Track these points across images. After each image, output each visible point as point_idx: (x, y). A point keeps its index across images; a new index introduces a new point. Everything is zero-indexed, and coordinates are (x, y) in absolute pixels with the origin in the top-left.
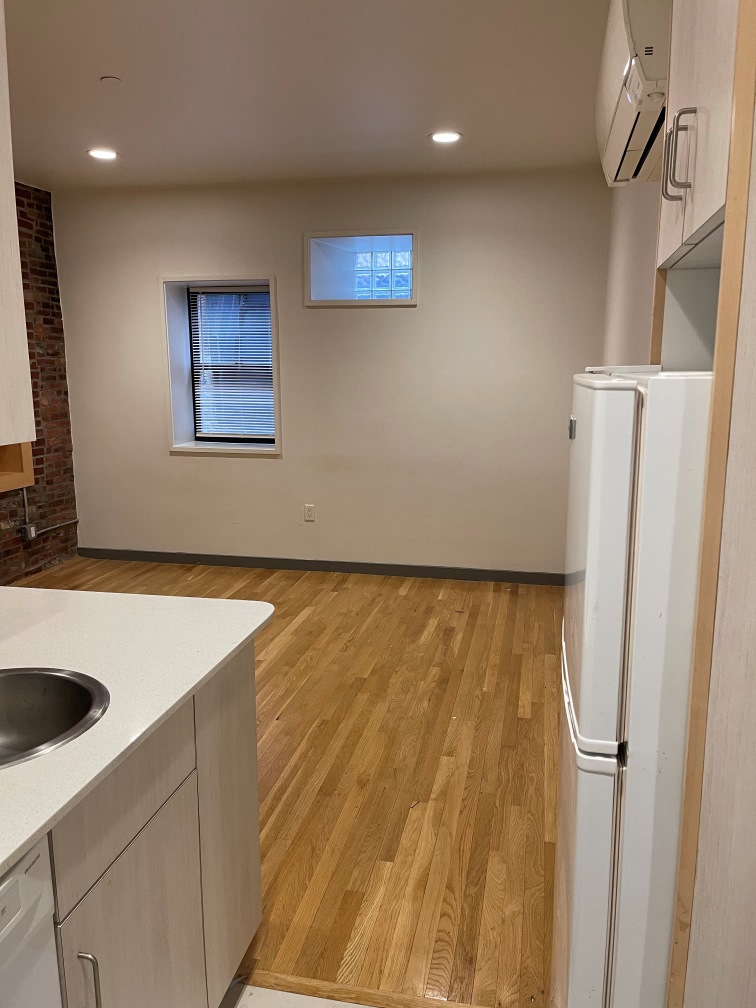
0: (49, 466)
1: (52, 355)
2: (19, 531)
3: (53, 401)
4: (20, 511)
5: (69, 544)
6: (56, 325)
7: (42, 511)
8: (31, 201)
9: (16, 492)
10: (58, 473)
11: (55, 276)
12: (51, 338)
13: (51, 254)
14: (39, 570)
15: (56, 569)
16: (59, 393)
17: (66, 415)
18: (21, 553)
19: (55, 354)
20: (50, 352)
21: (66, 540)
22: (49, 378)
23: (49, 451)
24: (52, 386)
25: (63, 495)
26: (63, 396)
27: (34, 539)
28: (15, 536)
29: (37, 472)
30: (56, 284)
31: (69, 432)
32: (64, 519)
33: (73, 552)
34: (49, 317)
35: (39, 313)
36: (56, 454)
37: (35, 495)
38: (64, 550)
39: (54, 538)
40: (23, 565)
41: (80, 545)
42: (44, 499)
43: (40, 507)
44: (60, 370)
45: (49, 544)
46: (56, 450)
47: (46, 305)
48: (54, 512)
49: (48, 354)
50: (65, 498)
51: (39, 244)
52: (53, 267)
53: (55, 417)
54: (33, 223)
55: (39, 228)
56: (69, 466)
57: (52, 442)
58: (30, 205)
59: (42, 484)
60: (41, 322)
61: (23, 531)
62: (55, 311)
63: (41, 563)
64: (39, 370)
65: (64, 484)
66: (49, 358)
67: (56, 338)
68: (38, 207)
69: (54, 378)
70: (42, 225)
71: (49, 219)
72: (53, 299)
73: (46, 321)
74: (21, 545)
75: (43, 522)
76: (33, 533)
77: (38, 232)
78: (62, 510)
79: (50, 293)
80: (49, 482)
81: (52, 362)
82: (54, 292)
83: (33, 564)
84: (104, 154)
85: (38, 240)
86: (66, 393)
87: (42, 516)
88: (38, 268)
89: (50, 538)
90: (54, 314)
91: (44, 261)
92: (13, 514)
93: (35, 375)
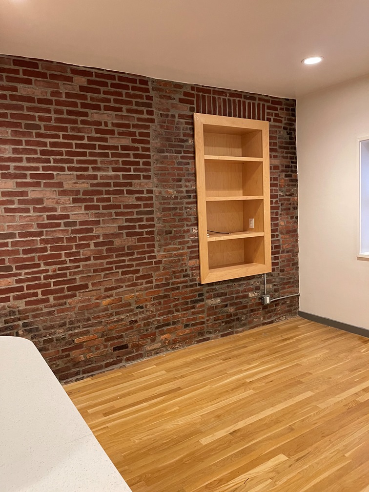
0: (283, 261)
1: (289, 195)
2: (260, 298)
3: (288, 222)
4: (261, 287)
5: (293, 308)
6: (293, 177)
7: (276, 287)
8: (282, 107)
9: (260, 276)
10: (288, 265)
11: (295, 148)
12: (288, 185)
13: (293, 136)
14: (272, 322)
15: (281, 323)
16: (292, 218)
17: (296, 231)
18: (261, 311)
19: (291, 195)
20: (288, 193)
21: (291, 306)
22: (285, 209)
23: (283, 252)
24: (287, 214)
25: (291, 278)
26: (294, 219)
27: (268, 304)
28: (257, 301)
29: (273, 264)
30: (295, 153)
31: (297, 241)
32: (291, 293)
33: (295, 314)
34: (289, 173)
35: (283, 171)
36: (288, 254)
37: (272, 278)
38: (289, 311)
39: (283, 304)
40: (262, 319)
41: (300, 309)
42: (277, 280)
43: (275, 285)
44: (294, 204)
45: (279, 308)
46: (288, 252)
47: (287, 166)
48: (284, 288)
49: (286, 195)
50: (292, 280)
51: (286, 131)
52: (294, 143)
53: (288, 232)
54: (283, 119)
55: (286, 121)
56: (295, 261)
57: (285, 247)
58: (282, 109)
59: (277, 272)
60: (283, 176)
61: (262, 299)
62: (293, 169)
63: (273, 318)
64: (280, 205)
65: (291, 272)
66: (287, 197)
67: (292, 185)
68: (287, 109)
69: (289, 209)
70: (289, 120)
71: (294, 115)
72: (292, 162)
73: (286, 176)
74: (261, 307)
75: (276, 294)
76: (268, 300)
77: (286, 124)
78: (289, 287)
79: (290, 159)
80: (282, 271)
81: (289, 200)
82: (293, 159)
83: (268, 318)
84: (313, 61)
85: (285, 128)
86: (297, 218)
87: (276, 291)
88: (284, 145)
89: (280, 304)
90: (292, 171)
91: (288, 140)
92: (257, 288)
93: (277, 208)
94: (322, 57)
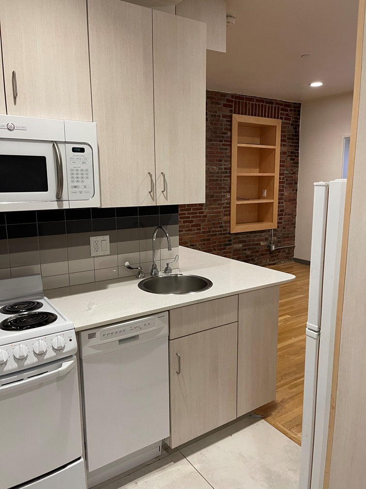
0: (285, 221)
1: (292, 174)
2: (268, 246)
3: (290, 193)
4: (269, 238)
5: (290, 255)
6: (296, 161)
7: (279, 239)
8: (291, 109)
9: (269, 231)
10: (288, 224)
11: (298, 139)
12: (292, 166)
13: (298, 130)
14: (275, 264)
15: (282, 265)
16: (293, 190)
17: (295, 200)
18: (268, 256)
19: (293, 173)
20: (291, 172)
21: (288, 254)
22: (289, 184)
23: (285, 215)
24: (290, 187)
25: (290, 234)
26: (295, 191)
27: (273, 251)
28: (266, 248)
29: (278, 223)
30: (298, 143)
31: (296, 207)
32: (289, 244)
33: (291, 259)
34: (293, 157)
35: (289, 156)
36: (289, 216)
37: (276, 232)
38: (287, 258)
39: (283, 252)
40: (268, 261)
41: (294, 257)
42: (281, 235)
43: (278, 238)
44: (295, 180)
45: (280, 254)
46: (289, 215)
47: (292, 153)
48: (285, 241)
49: (290, 173)
50: (290, 235)
51: (292, 126)
52: (298, 136)
53: (290, 200)
54: (291, 118)
55: (293, 120)
56: (294, 222)
57: (287, 211)
58: (291, 110)
59: (280, 229)
60: (289, 160)
61: (269, 247)
62: (296, 154)
63: (276, 261)
64: (285, 180)
65: (290, 229)
66: (290, 175)
67: (295, 166)
68: (295, 111)
69: (292, 184)
70: (295, 118)
71: (299, 115)
72: (296, 150)
73: (291, 159)
74: (268, 252)
75: (279, 244)
76: (273, 248)
77: (293, 121)
78: (288, 240)
79: (295, 147)
80: (284, 228)
81: (292, 177)
82: (297, 147)
83: (273, 261)
84: (317, 84)
85: (292, 125)
86: (297, 190)
87: (279, 242)
88: (290, 137)
89: (281, 252)
90: (295, 156)
91: (294, 133)
92: (266, 239)
93: (283, 182)
94: (323, 83)
